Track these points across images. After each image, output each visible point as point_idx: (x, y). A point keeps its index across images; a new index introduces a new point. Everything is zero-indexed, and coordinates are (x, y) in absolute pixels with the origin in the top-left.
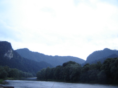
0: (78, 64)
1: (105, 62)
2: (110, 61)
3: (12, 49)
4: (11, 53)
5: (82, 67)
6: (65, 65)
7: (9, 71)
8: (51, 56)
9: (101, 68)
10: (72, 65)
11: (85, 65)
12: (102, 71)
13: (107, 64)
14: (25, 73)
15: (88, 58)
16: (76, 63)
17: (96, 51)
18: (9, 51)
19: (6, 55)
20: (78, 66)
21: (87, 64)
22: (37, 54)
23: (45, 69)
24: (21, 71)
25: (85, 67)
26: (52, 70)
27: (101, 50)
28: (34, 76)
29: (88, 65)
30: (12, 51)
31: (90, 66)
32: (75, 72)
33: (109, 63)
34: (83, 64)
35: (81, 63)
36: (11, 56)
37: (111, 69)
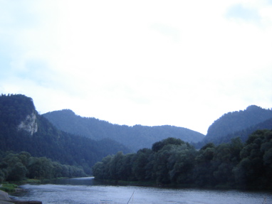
0: (187, 144)
1: (251, 140)
2: (263, 138)
3: (36, 113)
4: (34, 122)
5: (198, 150)
6: (157, 147)
7: (30, 164)
8: (125, 127)
9: (241, 152)
10: (174, 149)
11: (205, 148)
12: (244, 160)
13: (255, 144)
14: (67, 166)
15: (211, 129)
16: (183, 143)
17: (230, 113)
18: (28, 117)
19: (22, 125)
20: (187, 150)
21: (210, 145)
22: (93, 122)
23: (112, 156)
24: (56, 163)
25: (205, 151)
26: (129, 159)
27: (241, 111)
28: (88, 174)
29: (211, 147)
30: (34, 117)
31: (216, 149)
32: (182, 163)
33: (259, 143)
34: (199, 143)
35: (196, 142)
36: (32, 129)
37: (264, 156)
